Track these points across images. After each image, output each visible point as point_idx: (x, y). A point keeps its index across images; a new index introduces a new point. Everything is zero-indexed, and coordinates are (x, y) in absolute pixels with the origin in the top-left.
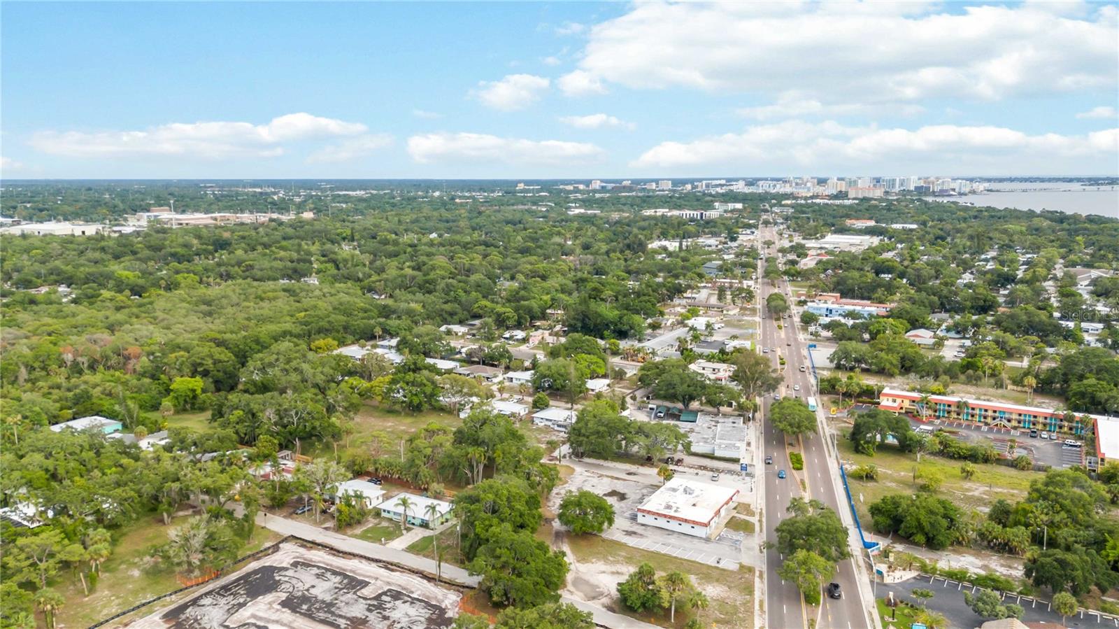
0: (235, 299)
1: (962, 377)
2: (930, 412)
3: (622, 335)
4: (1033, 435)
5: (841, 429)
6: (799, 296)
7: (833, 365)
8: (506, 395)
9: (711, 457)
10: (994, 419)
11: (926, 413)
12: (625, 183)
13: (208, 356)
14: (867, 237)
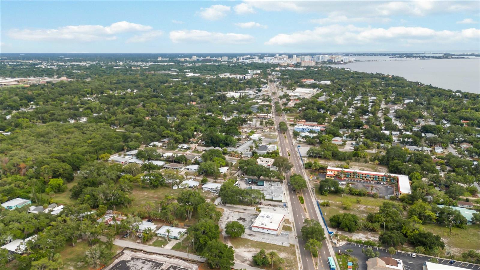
0: (55, 133)
1: (354, 158)
2: (344, 176)
3: (227, 145)
4: (378, 183)
5: (315, 185)
6: (291, 121)
7: (308, 156)
8: (189, 177)
9: (272, 200)
10: (365, 177)
11: (343, 176)
12: (208, 57)
13: (60, 168)
14: (312, 89)
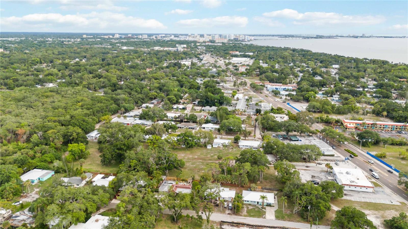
3: (222, 104)
8: (214, 136)
12: (129, 35)
13: (73, 131)
